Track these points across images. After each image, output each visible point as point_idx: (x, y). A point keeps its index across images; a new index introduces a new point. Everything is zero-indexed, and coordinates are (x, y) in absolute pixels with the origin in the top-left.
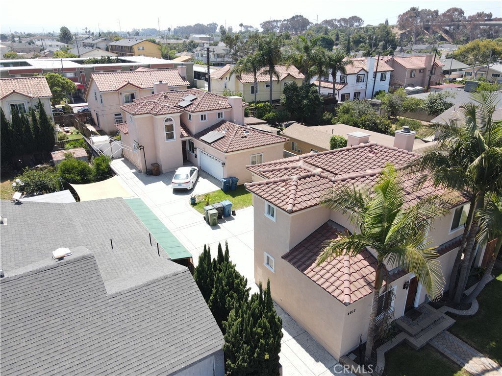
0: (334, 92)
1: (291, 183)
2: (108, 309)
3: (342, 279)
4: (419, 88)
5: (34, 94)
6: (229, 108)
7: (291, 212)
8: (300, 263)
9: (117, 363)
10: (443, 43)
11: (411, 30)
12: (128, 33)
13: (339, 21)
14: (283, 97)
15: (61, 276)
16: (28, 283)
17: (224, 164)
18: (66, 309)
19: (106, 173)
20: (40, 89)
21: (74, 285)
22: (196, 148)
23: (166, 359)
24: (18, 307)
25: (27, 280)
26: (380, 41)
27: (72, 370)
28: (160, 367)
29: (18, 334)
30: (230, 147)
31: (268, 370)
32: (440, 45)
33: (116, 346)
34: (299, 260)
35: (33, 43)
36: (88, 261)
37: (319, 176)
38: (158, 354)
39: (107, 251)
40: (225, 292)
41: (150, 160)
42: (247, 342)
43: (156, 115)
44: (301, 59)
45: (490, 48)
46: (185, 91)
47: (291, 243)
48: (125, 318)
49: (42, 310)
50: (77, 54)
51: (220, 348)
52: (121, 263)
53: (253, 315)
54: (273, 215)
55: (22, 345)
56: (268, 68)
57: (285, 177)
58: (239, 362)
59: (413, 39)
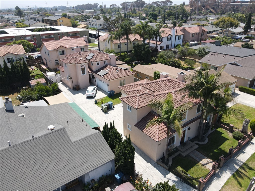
0: (157, 45)
1: (137, 97)
2: (73, 147)
3: (156, 133)
4: (196, 42)
5: (17, 53)
6: (109, 59)
7: (137, 109)
8: (141, 127)
9: (79, 165)
10: (211, 15)
11: (196, 7)
12: (51, 9)
13: (160, 2)
14: (133, 50)
15: (54, 136)
16: (43, 139)
17: (109, 85)
18: (58, 148)
19: (57, 91)
20: (20, 50)
21: (60, 139)
22: (95, 78)
23: (95, 163)
24: (41, 147)
25: (43, 138)
26: (180, 15)
27: (64, 167)
28: (93, 165)
29: (43, 157)
30: (111, 78)
31: (130, 165)
32: (210, 16)
33: (77, 159)
34: (141, 126)
35: (3, 17)
36: (63, 130)
37: (148, 94)
38: (92, 161)
39: (66, 126)
40: (114, 139)
41: (75, 83)
42: (123, 156)
43: (77, 64)
44: (141, 33)
45: (230, 21)
46: (89, 51)
47: (137, 120)
48: (79, 150)
49: (50, 148)
50: (28, 25)
51: (113, 158)
52: (73, 130)
53: (124, 146)
54: (130, 110)
55: (45, 160)
56: (125, 37)
57: (134, 95)
58: (120, 163)
59: (197, 12)
